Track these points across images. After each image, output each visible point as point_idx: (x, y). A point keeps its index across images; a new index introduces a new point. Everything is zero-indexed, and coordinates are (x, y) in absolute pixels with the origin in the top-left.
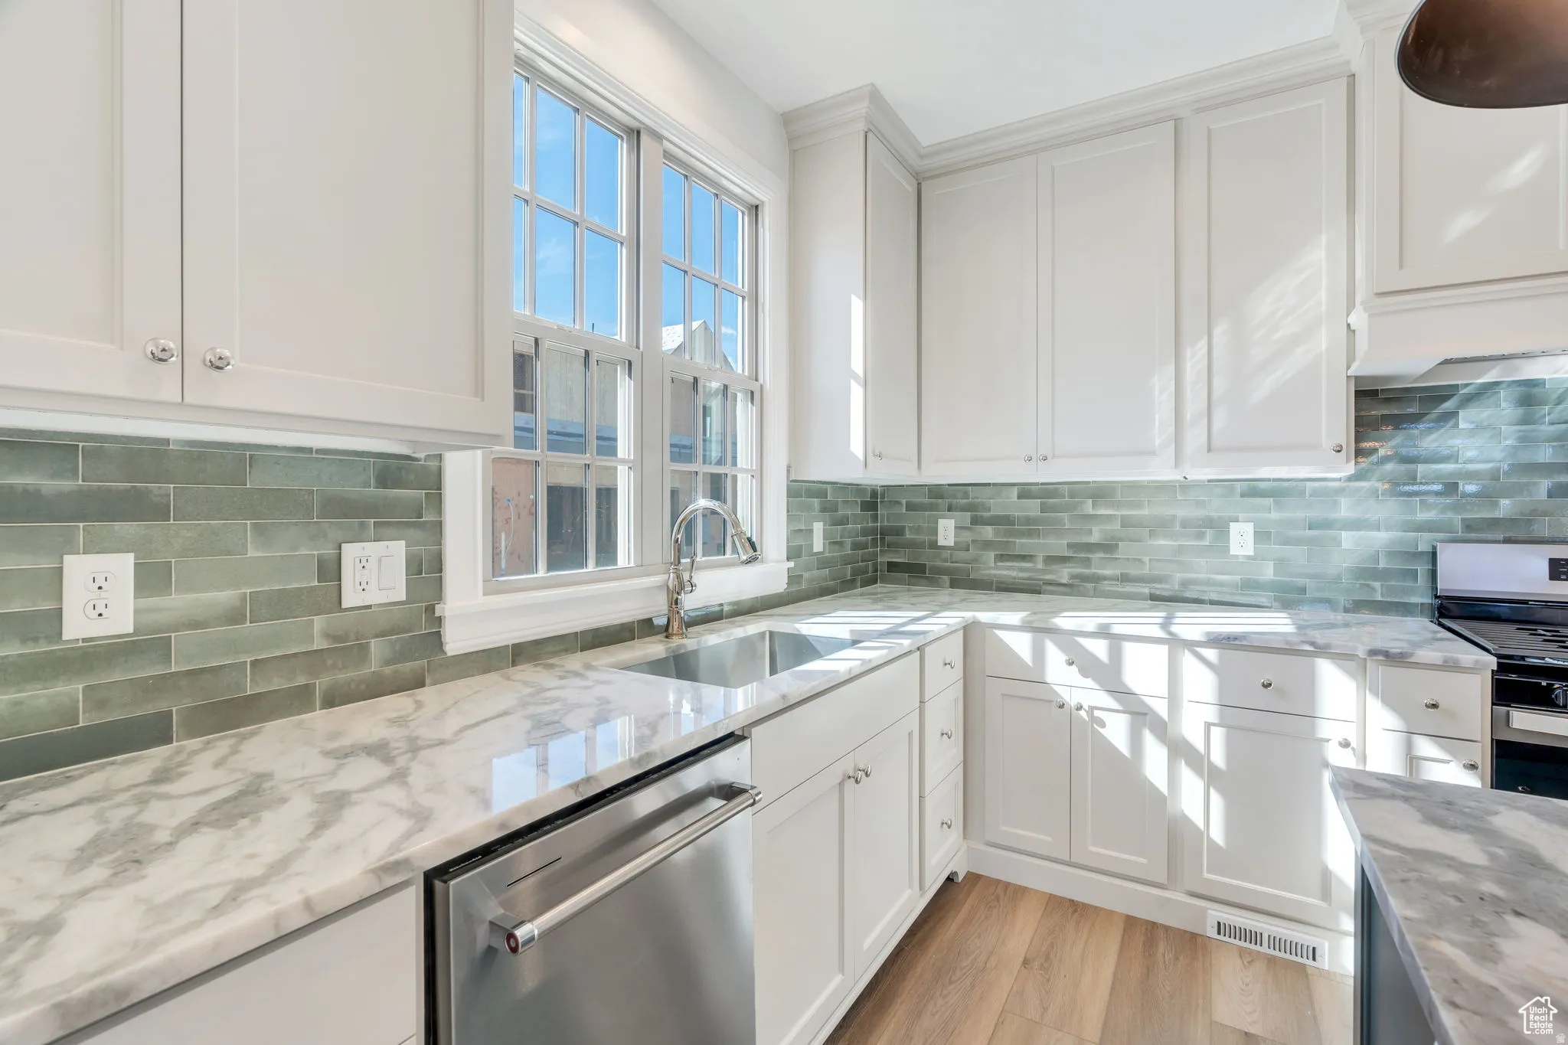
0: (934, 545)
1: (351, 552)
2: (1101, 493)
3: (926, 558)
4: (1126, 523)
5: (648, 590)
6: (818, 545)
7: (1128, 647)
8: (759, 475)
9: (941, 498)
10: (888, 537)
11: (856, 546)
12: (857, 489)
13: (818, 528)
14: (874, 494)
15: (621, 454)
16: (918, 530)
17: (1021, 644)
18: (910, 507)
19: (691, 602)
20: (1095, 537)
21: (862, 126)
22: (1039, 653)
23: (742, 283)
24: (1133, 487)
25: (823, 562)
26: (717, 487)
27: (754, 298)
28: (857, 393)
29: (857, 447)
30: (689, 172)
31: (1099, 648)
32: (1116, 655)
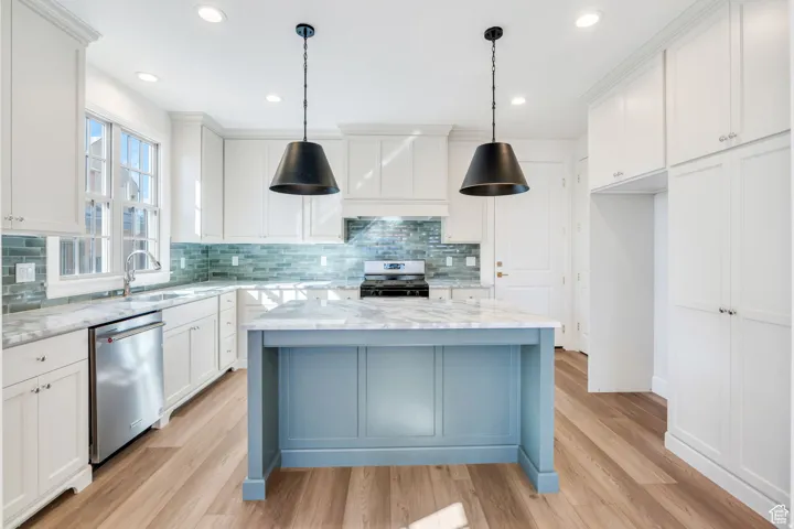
0: (231, 265)
1: (19, 266)
2: (287, 247)
3: (227, 270)
4: (294, 257)
5: (116, 280)
6: (183, 266)
7: (284, 292)
8: (158, 241)
9: (235, 249)
10: (214, 263)
11: (199, 267)
12: (199, 245)
13: (183, 260)
14: (207, 247)
15: (103, 234)
16: (225, 261)
17: (255, 294)
18: (222, 252)
19: (133, 284)
20: (284, 262)
21: (199, 124)
22: (260, 296)
23: (150, 170)
24: (296, 246)
25: (184, 272)
26: (142, 245)
27: (156, 177)
28: (198, 213)
29: (198, 232)
30: (130, 134)
31: (277, 293)
32: (281, 294)
